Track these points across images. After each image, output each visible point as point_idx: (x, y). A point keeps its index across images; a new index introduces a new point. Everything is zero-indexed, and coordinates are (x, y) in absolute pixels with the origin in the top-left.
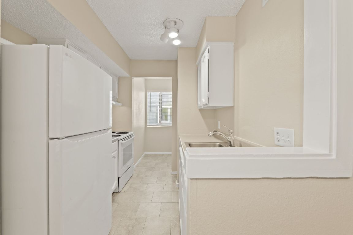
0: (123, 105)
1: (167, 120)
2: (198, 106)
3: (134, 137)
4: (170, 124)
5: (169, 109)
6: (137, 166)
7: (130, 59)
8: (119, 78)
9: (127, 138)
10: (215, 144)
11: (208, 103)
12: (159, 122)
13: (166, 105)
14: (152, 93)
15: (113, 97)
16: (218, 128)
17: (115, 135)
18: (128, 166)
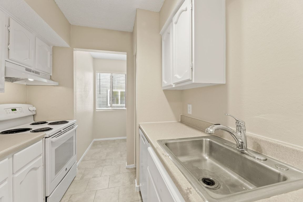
0: (59, 85)
1: (117, 102)
2: (163, 86)
3: (77, 128)
5: (119, 93)
6: (83, 160)
7: (70, 24)
9: (62, 131)
11: (191, 79)
12: (109, 105)
13: (117, 88)
14: (102, 74)
15: (44, 73)
16: (189, 113)
17: (41, 129)
18: (66, 170)
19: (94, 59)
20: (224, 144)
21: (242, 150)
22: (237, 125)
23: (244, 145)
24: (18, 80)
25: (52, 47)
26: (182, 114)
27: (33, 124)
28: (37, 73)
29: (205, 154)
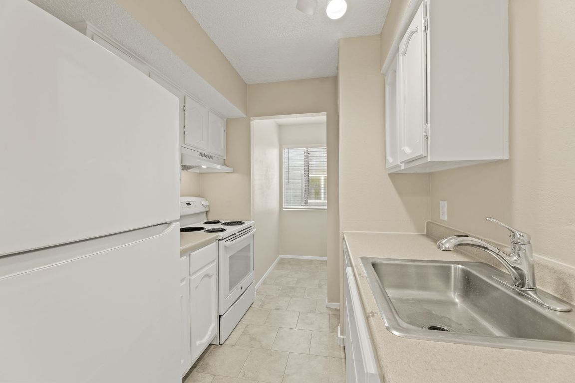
0: (234, 172)
1: (318, 196)
2: (388, 166)
3: (255, 232)
4: (323, 204)
6: (264, 283)
7: (246, 84)
8: (226, 121)
9: (237, 234)
10: (449, 268)
11: (425, 155)
13: (317, 173)
14: (291, 150)
15: (217, 156)
16: (441, 218)
17: (214, 229)
18: (241, 289)
19: (280, 126)
20: (492, 278)
21: (523, 289)
22: (512, 240)
23: (528, 281)
24: (191, 168)
25: (225, 120)
26: (430, 221)
27: (206, 223)
28: (210, 157)
29: (454, 294)
